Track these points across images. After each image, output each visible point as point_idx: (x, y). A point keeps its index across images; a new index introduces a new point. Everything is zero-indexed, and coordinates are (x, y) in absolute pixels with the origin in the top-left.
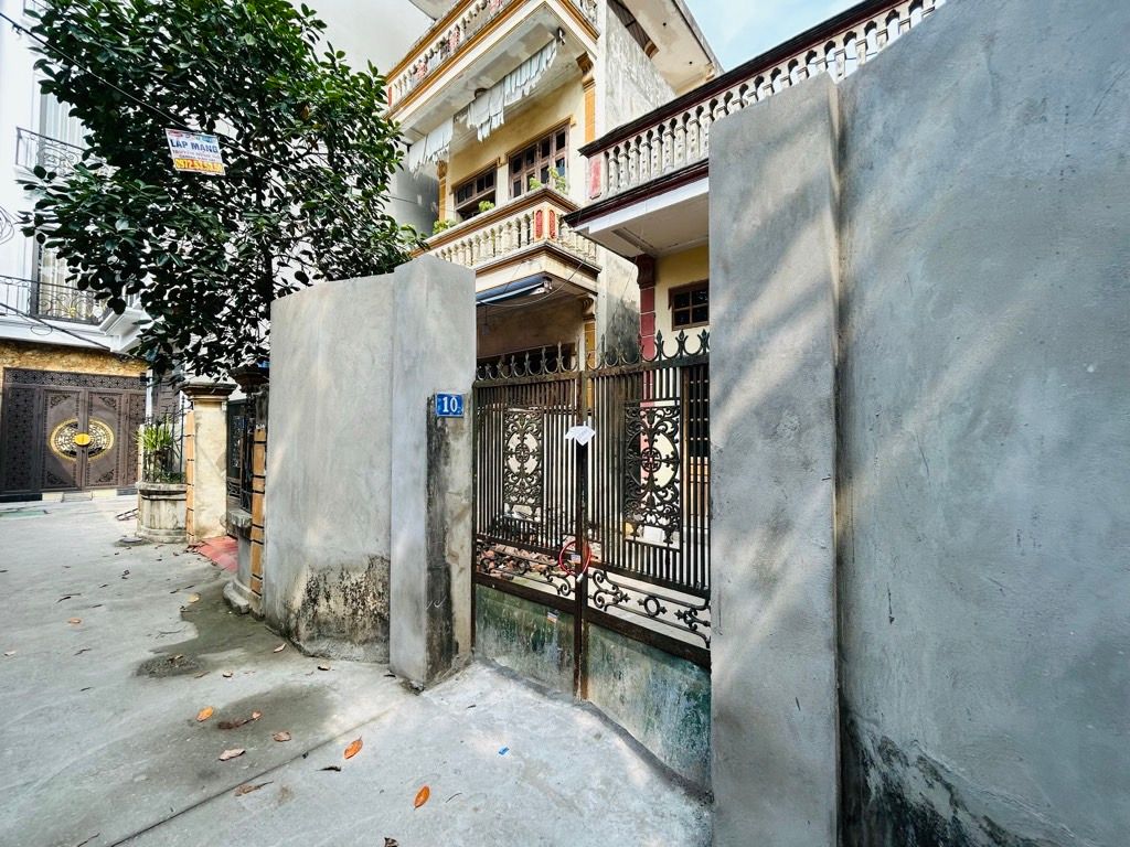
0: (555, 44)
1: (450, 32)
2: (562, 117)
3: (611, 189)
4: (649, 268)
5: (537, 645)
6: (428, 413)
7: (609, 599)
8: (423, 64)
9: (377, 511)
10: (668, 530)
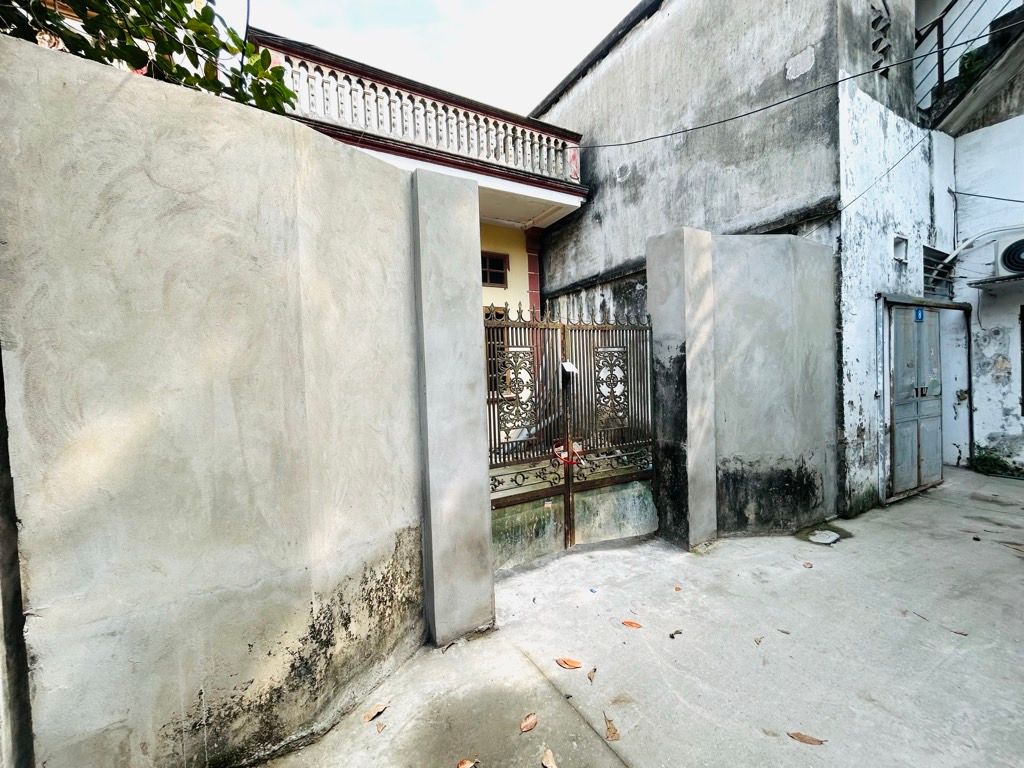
5: (539, 531)
7: (587, 472)
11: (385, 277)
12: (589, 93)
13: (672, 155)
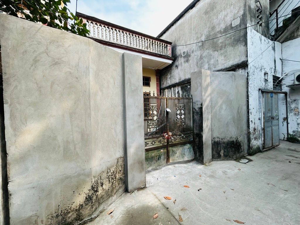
5: (159, 158)
11: (115, 83)
12: (174, 30)
13: (198, 48)
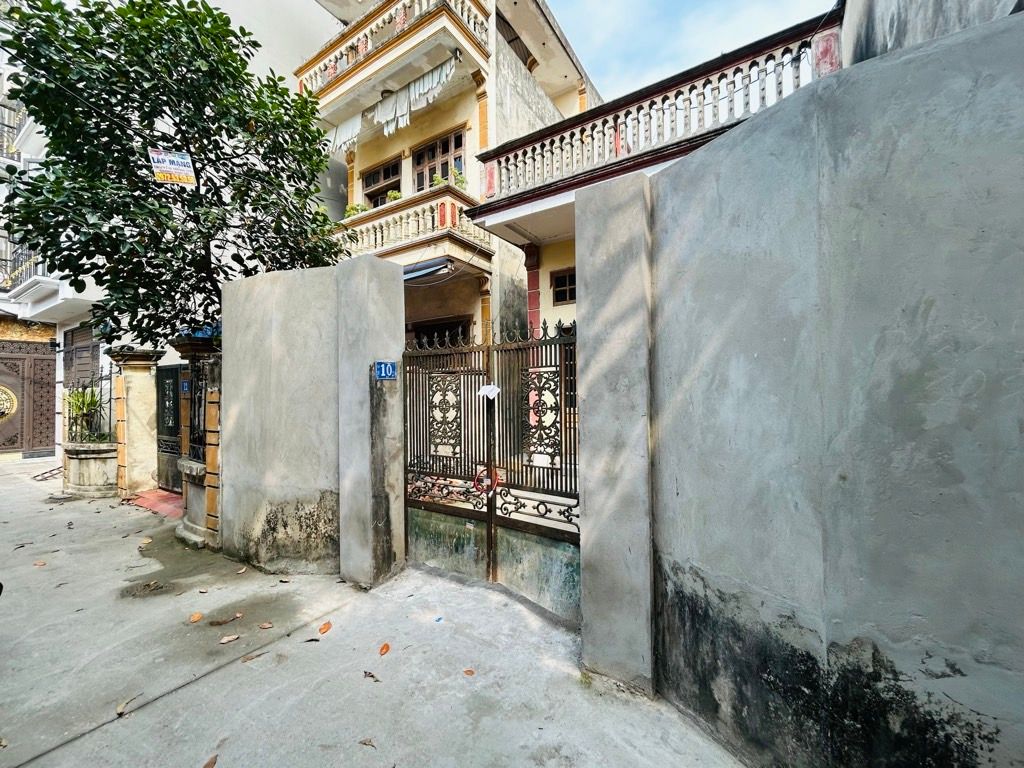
0: (453, 62)
1: (359, 39)
2: (459, 121)
3: (503, 191)
4: (534, 254)
5: (458, 547)
6: (371, 377)
7: (511, 508)
8: (333, 63)
9: (327, 455)
10: (552, 456)
